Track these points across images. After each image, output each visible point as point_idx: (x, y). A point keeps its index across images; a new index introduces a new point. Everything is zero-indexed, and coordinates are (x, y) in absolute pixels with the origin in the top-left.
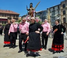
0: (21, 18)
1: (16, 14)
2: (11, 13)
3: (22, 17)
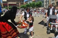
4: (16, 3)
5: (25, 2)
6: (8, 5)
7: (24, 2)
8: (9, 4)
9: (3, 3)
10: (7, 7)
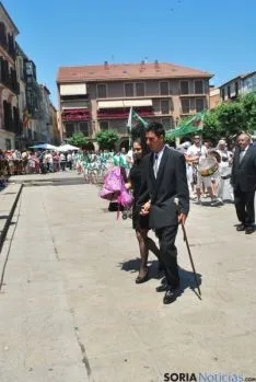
0: (218, 92)
1: (192, 79)
2: (166, 73)
3: (222, 88)
6: (94, 116)
7: (215, 92)
8: (102, 111)
9: (62, 104)
10: (86, 135)
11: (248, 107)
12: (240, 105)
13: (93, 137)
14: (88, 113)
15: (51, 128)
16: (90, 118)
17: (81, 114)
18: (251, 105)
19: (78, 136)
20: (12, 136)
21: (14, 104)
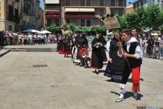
4: (93, 10)
5: (134, 4)
6: (63, 16)
9: (46, 8)
10: (58, 25)
11: (141, 15)
12: (137, 14)
13: (62, 27)
14: (59, 14)
15: (39, 21)
16: (60, 17)
17: (56, 14)
18: (142, 14)
19: (53, 26)
20: (13, 24)
21: (15, 7)
